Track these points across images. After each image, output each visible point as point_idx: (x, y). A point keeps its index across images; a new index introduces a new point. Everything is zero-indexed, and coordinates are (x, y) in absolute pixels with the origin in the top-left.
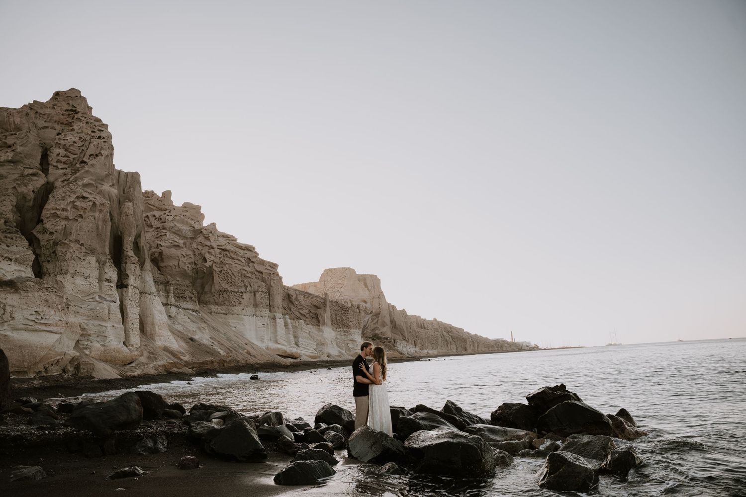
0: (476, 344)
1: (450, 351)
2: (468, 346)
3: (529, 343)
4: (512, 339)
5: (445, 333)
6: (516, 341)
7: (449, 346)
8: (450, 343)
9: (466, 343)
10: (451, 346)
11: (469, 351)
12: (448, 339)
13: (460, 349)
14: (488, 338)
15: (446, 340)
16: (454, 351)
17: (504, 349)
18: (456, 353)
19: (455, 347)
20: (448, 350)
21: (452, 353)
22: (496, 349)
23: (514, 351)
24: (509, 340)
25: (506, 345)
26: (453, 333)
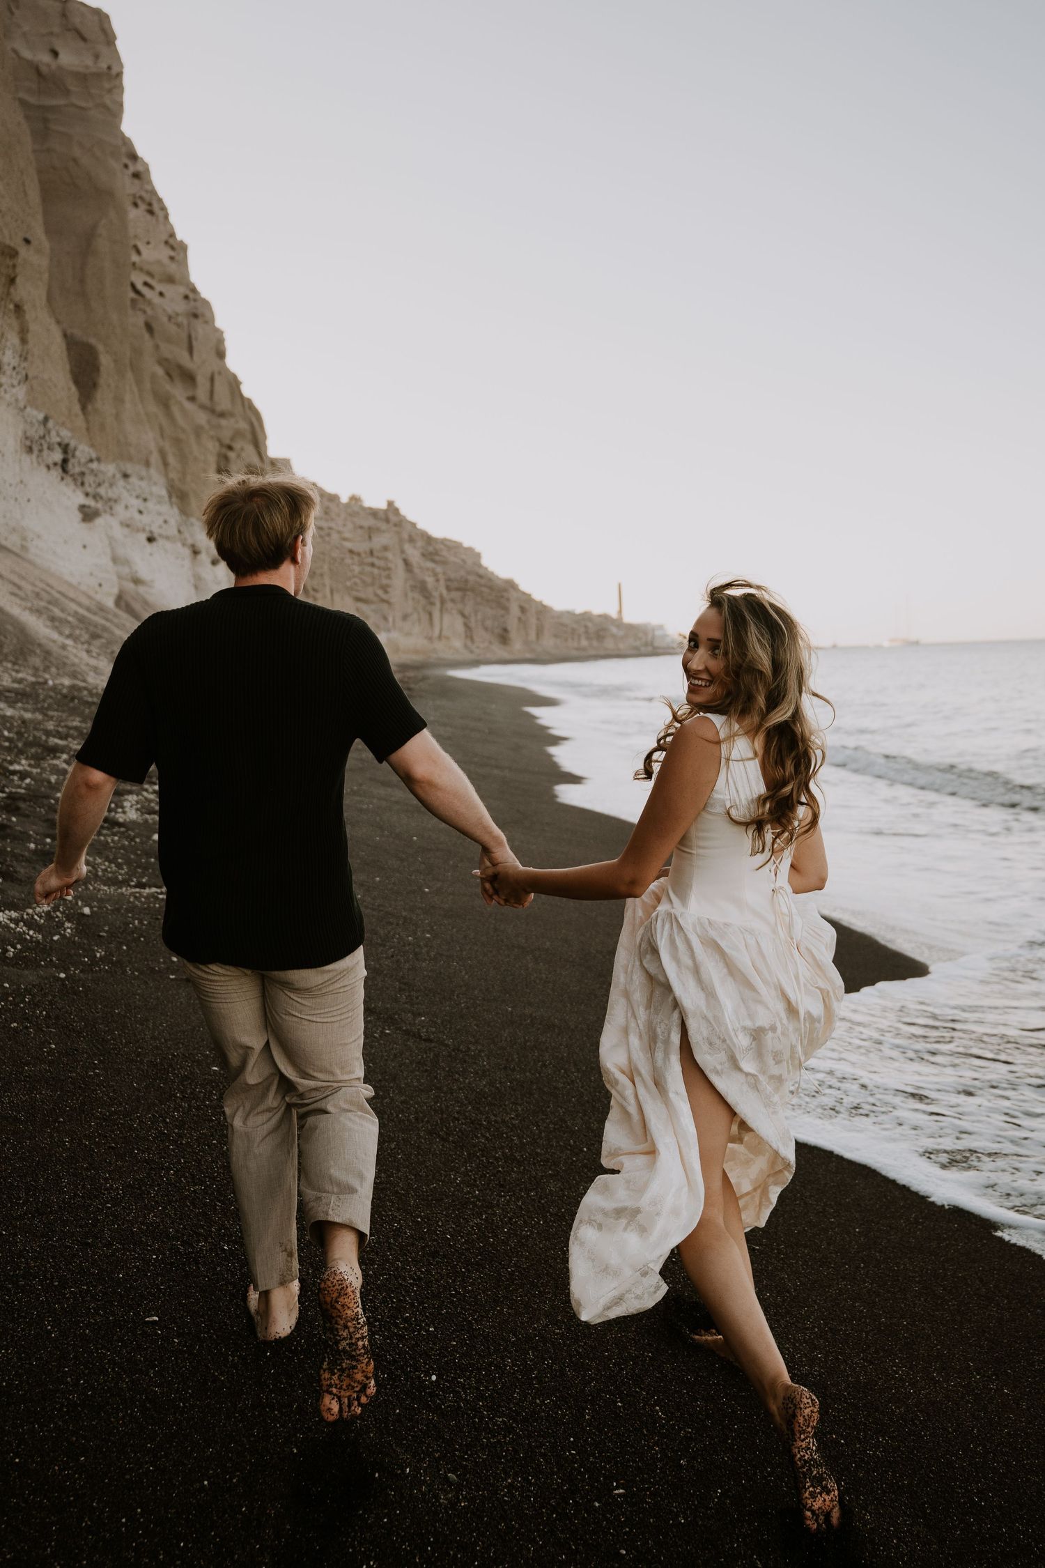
0: (533, 621)
1: (439, 646)
2: (512, 624)
3: (661, 627)
4: (620, 612)
5: (414, 554)
6: (629, 618)
7: (436, 614)
8: (443, 602)
9: (506, 609)
10: (446, 618)
11: (517, 646)
12: (430, 580)
13: (480, 634)
14: (546, 602)
15: (422, 589)
16: (458, 643)
17: (609, 644)
18: (468, 656)
19: (459, 623)
20: (430, 639)
21: (449, 655)
22: (584, 643)
23: (638, 653)
24: (614, 615)
25: (614, 630)
26: (444, 563)
